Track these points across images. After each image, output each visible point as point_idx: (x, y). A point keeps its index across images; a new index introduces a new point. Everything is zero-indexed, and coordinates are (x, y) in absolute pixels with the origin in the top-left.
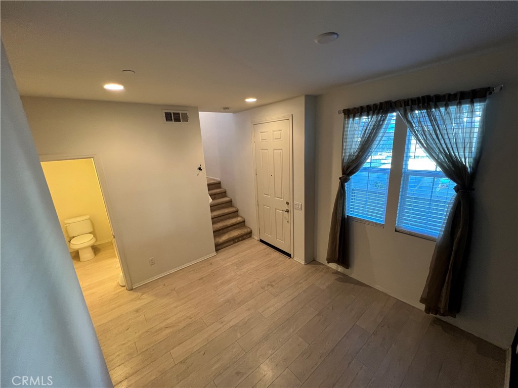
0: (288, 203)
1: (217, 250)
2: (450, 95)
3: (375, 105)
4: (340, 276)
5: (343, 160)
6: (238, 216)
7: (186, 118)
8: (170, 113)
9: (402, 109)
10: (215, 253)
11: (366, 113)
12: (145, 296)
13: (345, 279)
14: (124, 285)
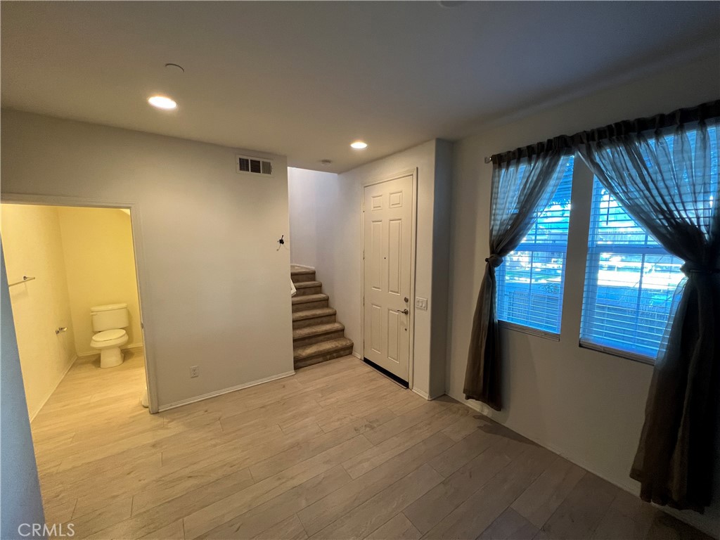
0: (406, 300)
1: (296, 368)
2: (662, 116)
3: (541, 145)
4: (487, 423)
5: (491, 231)
6: (335, 321)
7: (268, 169)
8: (247, 160)
9: (583, 147)
10: (293, 372)
11: (527, 158)
12: (172, 425)
13: (493, 428)
14: (147, 404)
